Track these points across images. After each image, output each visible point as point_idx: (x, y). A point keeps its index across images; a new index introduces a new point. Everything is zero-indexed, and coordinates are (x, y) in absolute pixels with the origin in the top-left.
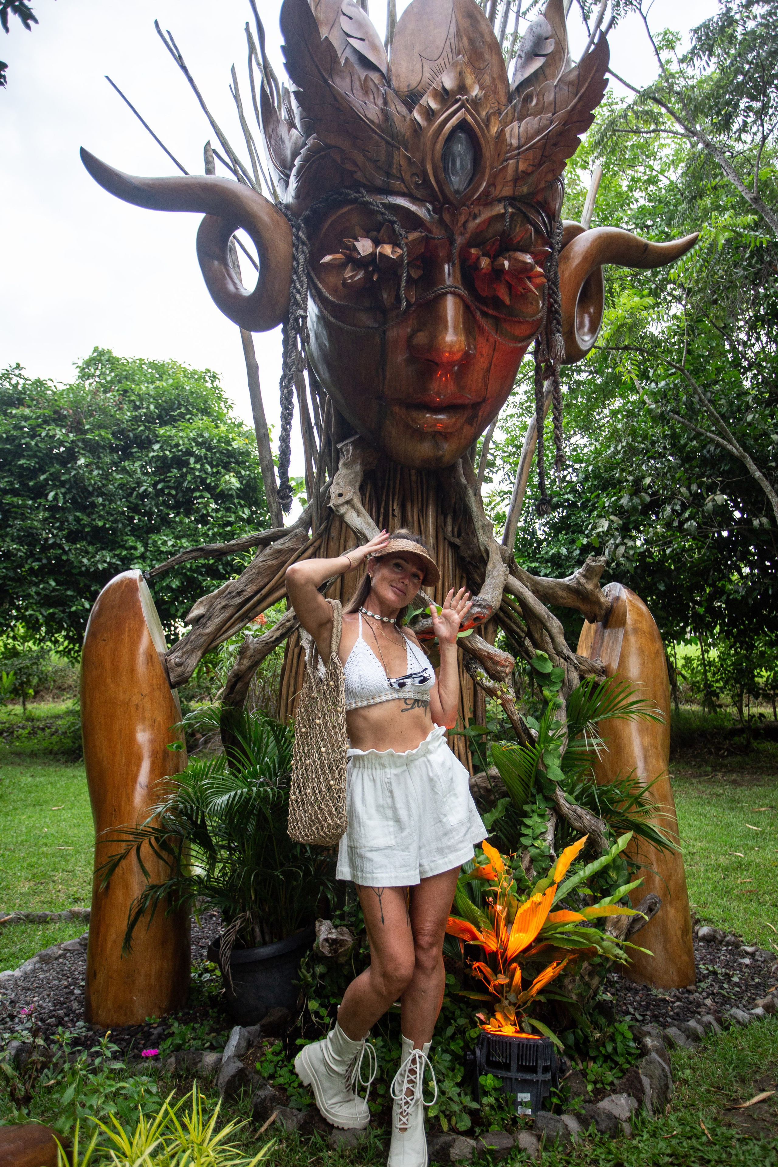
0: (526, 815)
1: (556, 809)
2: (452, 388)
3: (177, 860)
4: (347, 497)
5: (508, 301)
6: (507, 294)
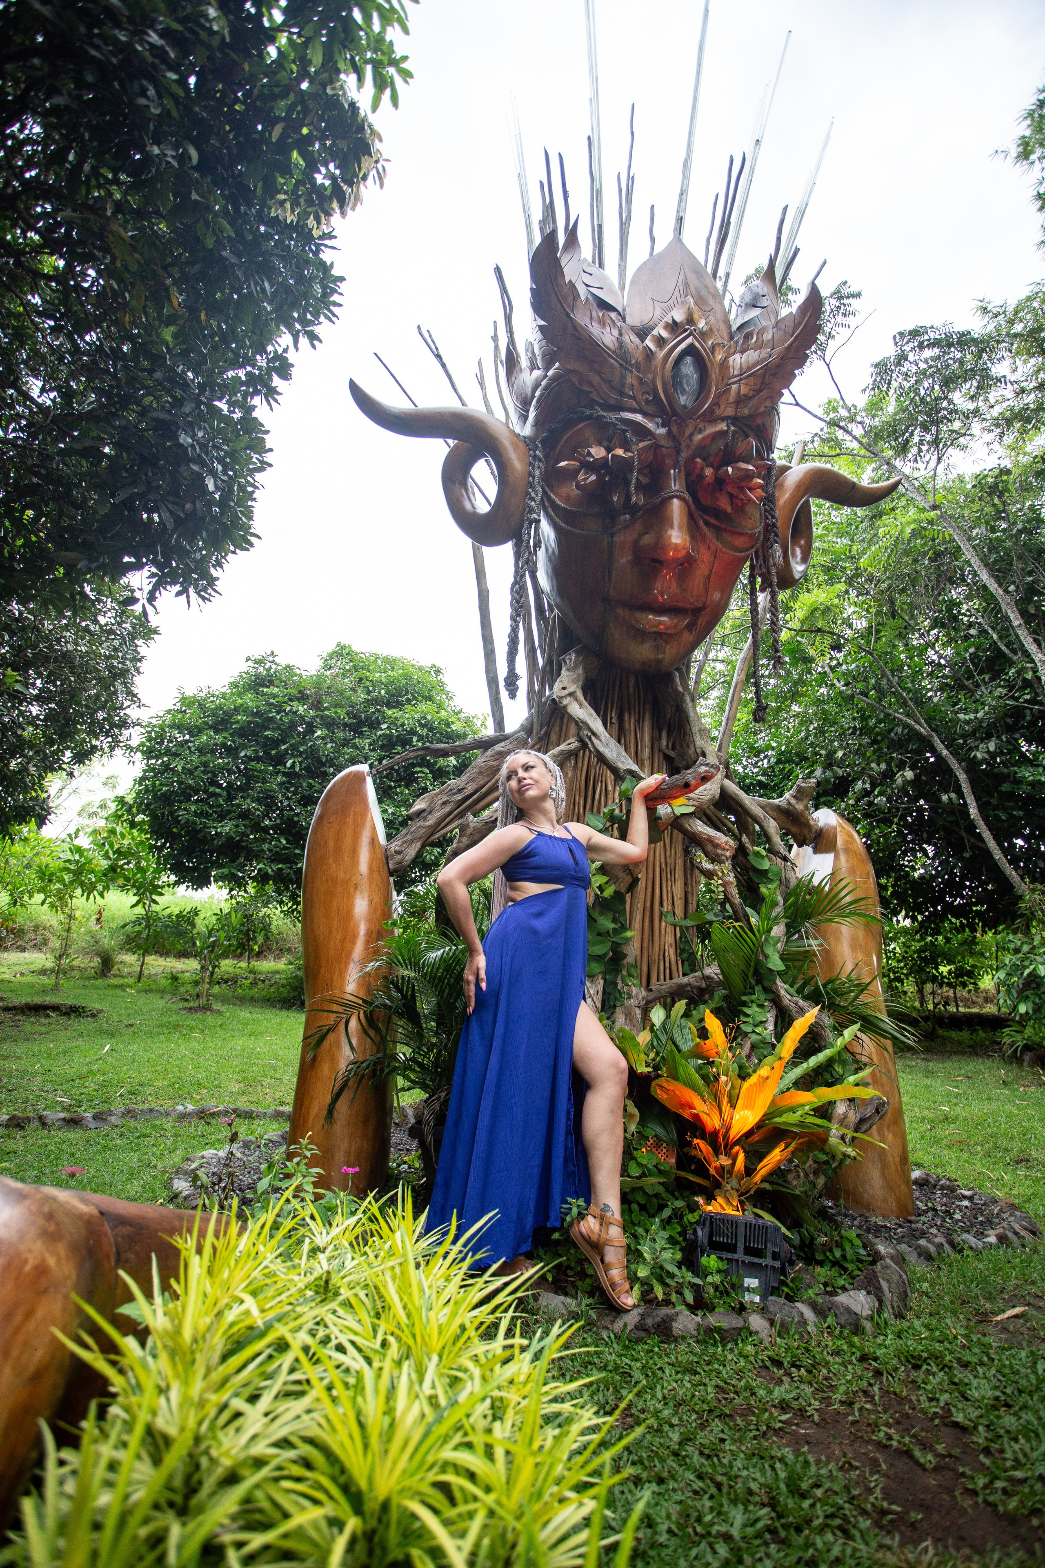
0: (745, 1004)
1: (776, 1002)
2: (674, 588)
3: (383, 1040)
4: (569, 690)
5: (730, 510)
6: (730, 505)
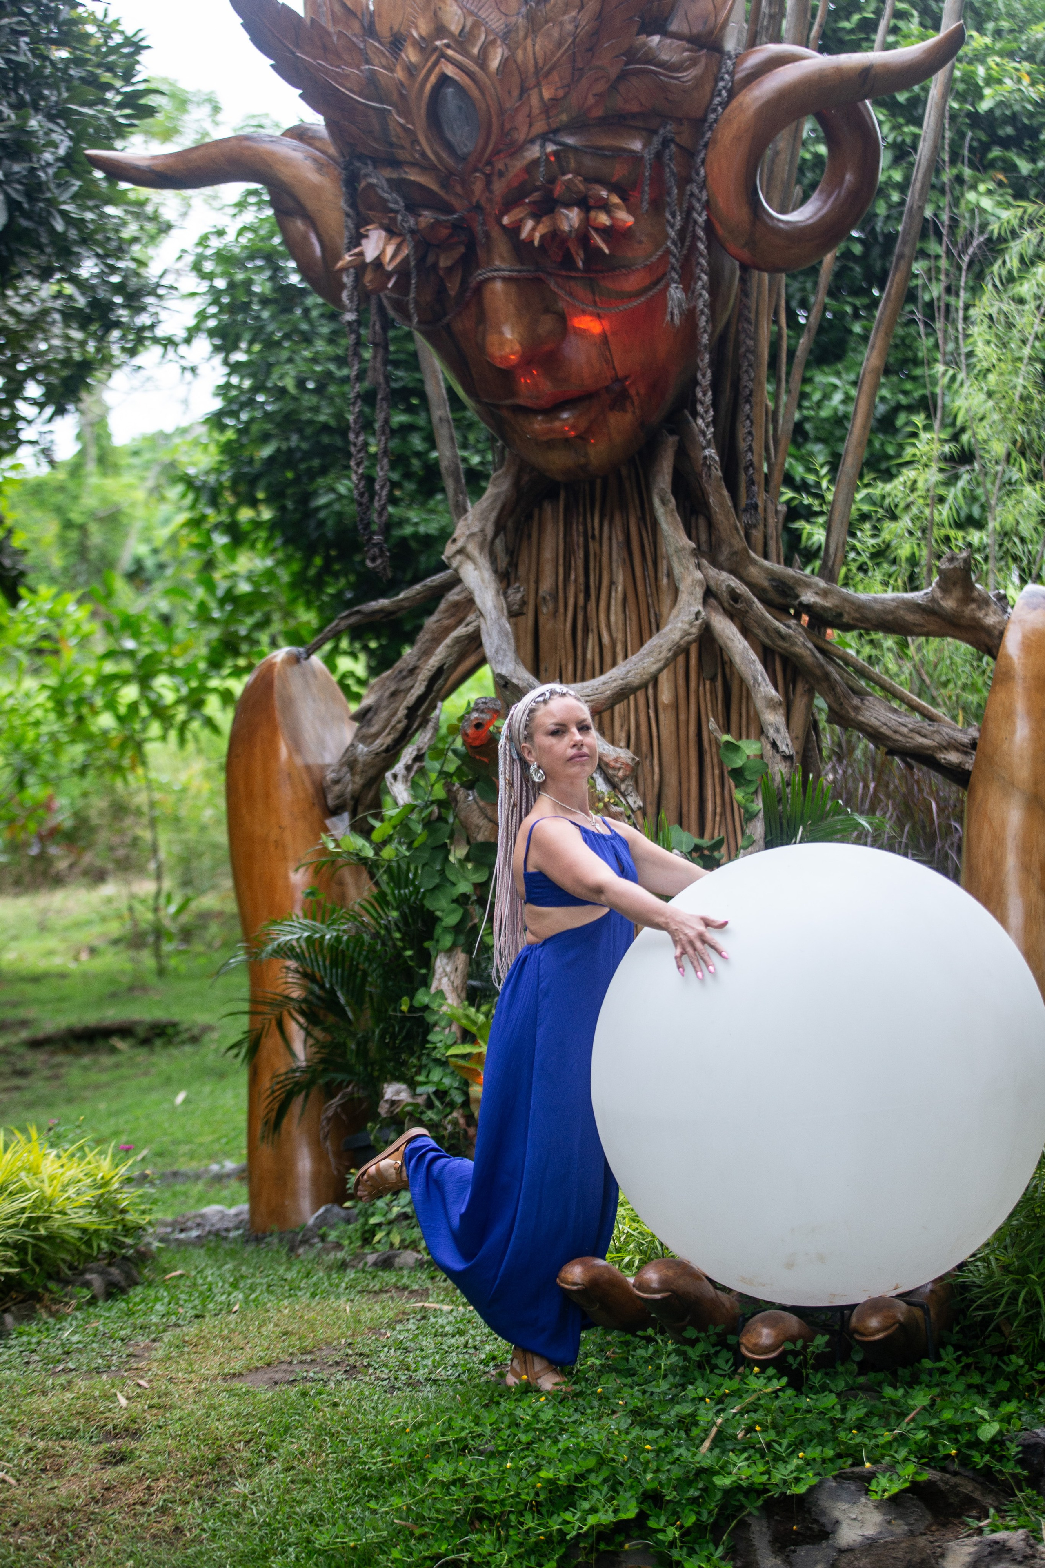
4: (459, 544)
5: (580, 264)
6: (582, 254)
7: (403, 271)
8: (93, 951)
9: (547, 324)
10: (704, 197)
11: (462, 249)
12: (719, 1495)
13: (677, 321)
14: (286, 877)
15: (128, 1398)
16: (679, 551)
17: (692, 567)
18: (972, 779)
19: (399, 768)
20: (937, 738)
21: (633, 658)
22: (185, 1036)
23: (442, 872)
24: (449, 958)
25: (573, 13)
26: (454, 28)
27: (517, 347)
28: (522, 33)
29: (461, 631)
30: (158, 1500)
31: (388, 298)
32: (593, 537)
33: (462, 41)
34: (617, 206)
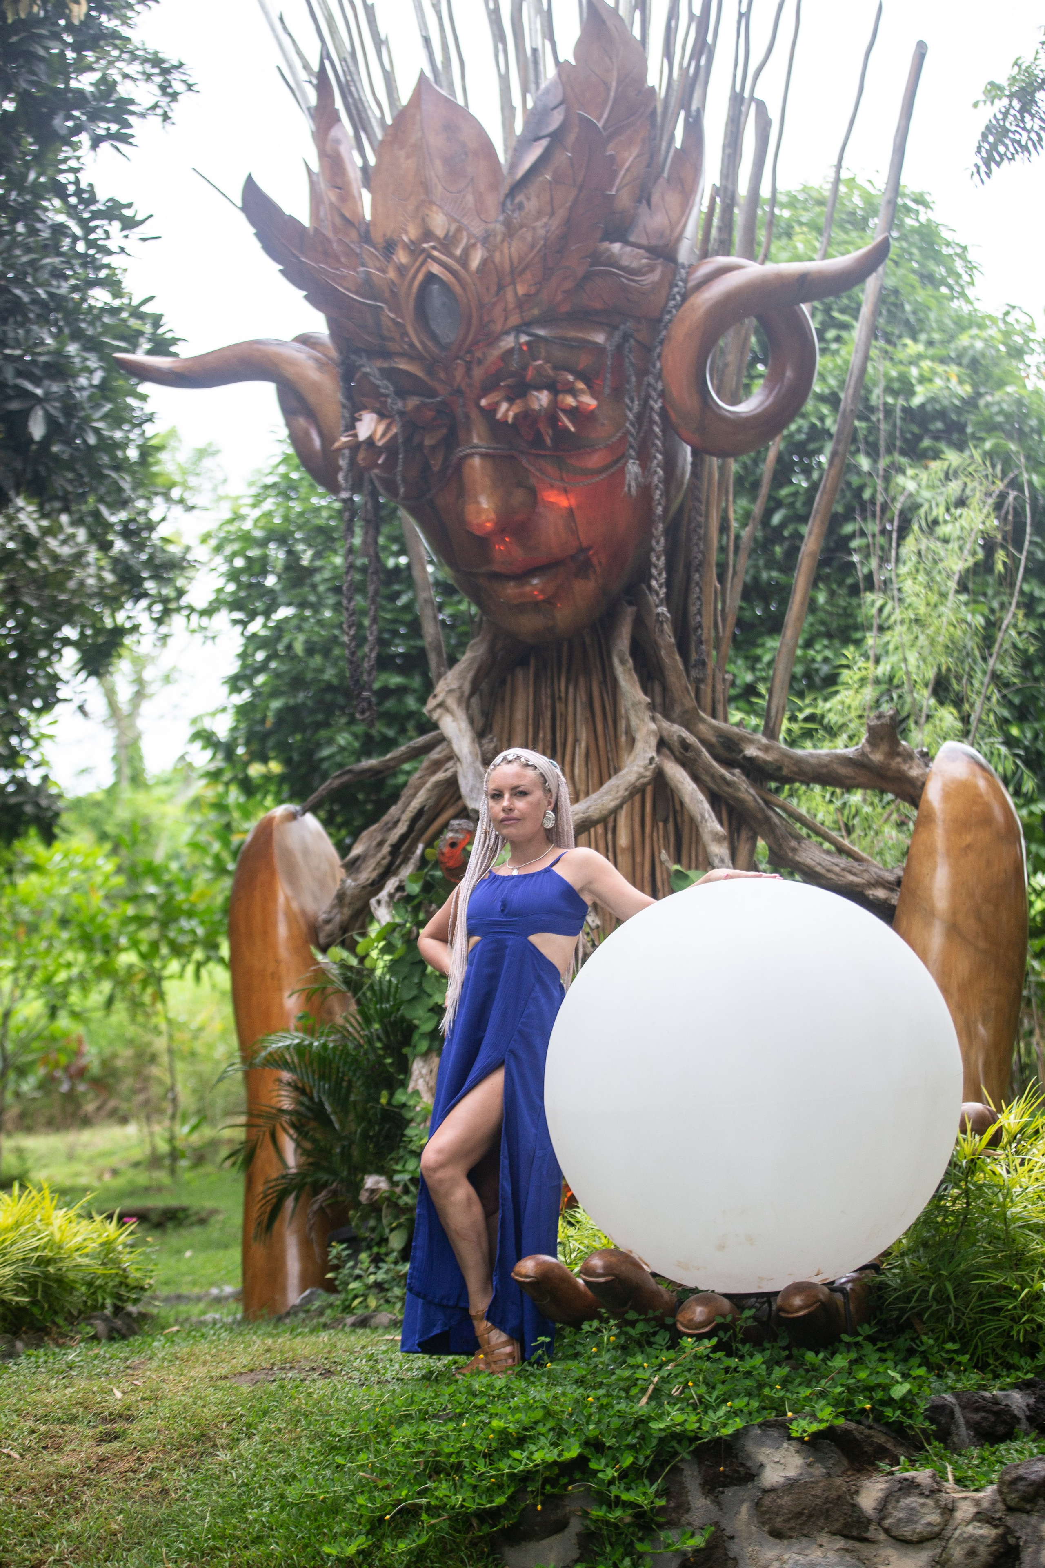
4: (439, 699)
5: (548, 442)
6: (550, 432)
7: (391, 448)
8: (115, 1172)
9: (519, 497)
10: (660, 386)
11: (444, 431)
12: (655, 1442)
13: (634, 491)
14: (281, 1006)
15: (124, 1393)
16: (634, 705)
17: (647, 719)
18: (897, 912)
19: (383, 895)
20: (866, 876)
21: (594, 796)
22: (194, 1219)
23: (420, 985)
24: (425, 1061)
25: (545, 220)
26: (440, 232)
27: (492, 516)
28: (499, 238)
29: (440, 776)
30: (148, 1468)
31: (379, 477)
32: (560, 698)
33: (446, 244)
34: (582, 391)
